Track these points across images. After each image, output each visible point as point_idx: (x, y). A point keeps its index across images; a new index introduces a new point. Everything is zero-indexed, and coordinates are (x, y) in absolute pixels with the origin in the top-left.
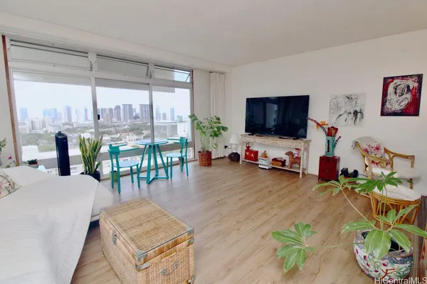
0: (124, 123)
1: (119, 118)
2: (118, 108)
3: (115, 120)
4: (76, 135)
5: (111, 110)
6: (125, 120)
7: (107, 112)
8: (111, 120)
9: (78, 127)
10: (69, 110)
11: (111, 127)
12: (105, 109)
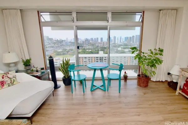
0: (135, 44)
1: (133, 42)
2: (133, 36)
3: (131, 42)
4: (116, 48)
5: (130, 38)
6: (136, 43)
7: (129, 39)
8: (130, 42)
9: (117, 45)
10: (115, 37)
11: (129, 45)
12: (128, 37)
